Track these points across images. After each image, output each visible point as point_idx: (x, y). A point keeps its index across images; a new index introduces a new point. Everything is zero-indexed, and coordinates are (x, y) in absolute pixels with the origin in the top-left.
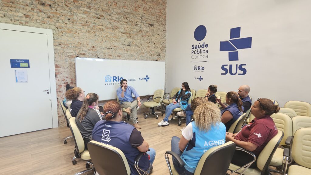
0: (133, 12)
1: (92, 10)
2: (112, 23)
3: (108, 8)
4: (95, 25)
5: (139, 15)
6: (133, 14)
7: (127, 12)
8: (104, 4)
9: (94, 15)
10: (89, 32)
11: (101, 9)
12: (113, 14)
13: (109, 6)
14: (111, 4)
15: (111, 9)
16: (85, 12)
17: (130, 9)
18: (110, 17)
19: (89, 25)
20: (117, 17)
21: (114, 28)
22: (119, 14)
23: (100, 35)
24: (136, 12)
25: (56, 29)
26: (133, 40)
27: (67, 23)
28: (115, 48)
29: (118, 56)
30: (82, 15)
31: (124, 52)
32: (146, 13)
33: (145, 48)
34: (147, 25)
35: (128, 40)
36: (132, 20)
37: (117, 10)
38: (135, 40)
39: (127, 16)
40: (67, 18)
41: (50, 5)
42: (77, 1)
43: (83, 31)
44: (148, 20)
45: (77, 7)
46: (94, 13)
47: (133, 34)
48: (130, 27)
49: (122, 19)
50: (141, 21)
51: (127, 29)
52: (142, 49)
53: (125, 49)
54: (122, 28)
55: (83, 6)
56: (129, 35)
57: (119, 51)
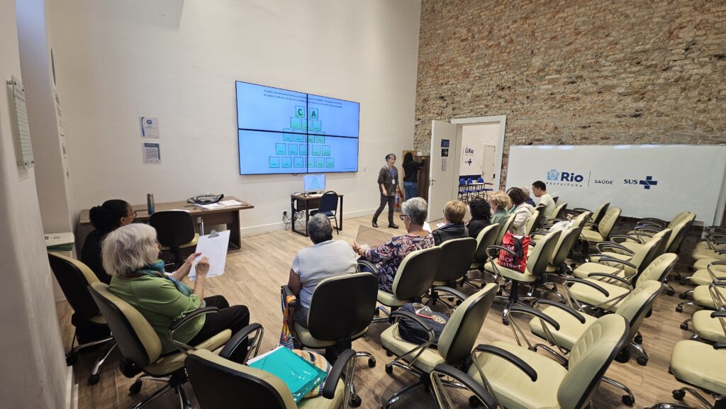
0: (661, 44)
1: (563, 75)
2: (600, 83)
3: (595, 60)
4: (565, 94)
5: (683, 43)
6: (660, 49)
7: (641, 52)
8: (589, 57)
9: (565, 80)
10: (552, 107)
11: (580, 67)
12: (605, 66)
13: (597, 56)
14: (602, 50)
15: (600, 59)
17: (652, 41)
18: (596, 74)
19: (555, 98)
20: (615, 68)
21: (602, 90)
22: (619, 61)
23: (572, 109)
24: (672, 42)
25: (511, 113)
26: (651, 103)
27: (526, 102)
28: (597, 124)
29: (602, 139)
30: (546, 87)
31: (620, 130)
32: (703, 32)
33: (690, 116)
34: (707, 59)
35: (635, 105)
36: (654, 63)
37: (616, 56)
38: (656, 102)
39: (643, 57)
40: (525, 97)
41: (509, 87)
42: (543, 70)
43: (545, 108)
44: (711, 48)
45: (542, 78)
46: (567, 77)
47: (653, 91)
48: (647, 78)
49: (625, 69)
50: (684, 56)
51: (636, 84)
52: (676, 120)
53: (624, 123)
54: (624, 84)
55: (550, 72)
56: (641, 95)
57: (607, 130)
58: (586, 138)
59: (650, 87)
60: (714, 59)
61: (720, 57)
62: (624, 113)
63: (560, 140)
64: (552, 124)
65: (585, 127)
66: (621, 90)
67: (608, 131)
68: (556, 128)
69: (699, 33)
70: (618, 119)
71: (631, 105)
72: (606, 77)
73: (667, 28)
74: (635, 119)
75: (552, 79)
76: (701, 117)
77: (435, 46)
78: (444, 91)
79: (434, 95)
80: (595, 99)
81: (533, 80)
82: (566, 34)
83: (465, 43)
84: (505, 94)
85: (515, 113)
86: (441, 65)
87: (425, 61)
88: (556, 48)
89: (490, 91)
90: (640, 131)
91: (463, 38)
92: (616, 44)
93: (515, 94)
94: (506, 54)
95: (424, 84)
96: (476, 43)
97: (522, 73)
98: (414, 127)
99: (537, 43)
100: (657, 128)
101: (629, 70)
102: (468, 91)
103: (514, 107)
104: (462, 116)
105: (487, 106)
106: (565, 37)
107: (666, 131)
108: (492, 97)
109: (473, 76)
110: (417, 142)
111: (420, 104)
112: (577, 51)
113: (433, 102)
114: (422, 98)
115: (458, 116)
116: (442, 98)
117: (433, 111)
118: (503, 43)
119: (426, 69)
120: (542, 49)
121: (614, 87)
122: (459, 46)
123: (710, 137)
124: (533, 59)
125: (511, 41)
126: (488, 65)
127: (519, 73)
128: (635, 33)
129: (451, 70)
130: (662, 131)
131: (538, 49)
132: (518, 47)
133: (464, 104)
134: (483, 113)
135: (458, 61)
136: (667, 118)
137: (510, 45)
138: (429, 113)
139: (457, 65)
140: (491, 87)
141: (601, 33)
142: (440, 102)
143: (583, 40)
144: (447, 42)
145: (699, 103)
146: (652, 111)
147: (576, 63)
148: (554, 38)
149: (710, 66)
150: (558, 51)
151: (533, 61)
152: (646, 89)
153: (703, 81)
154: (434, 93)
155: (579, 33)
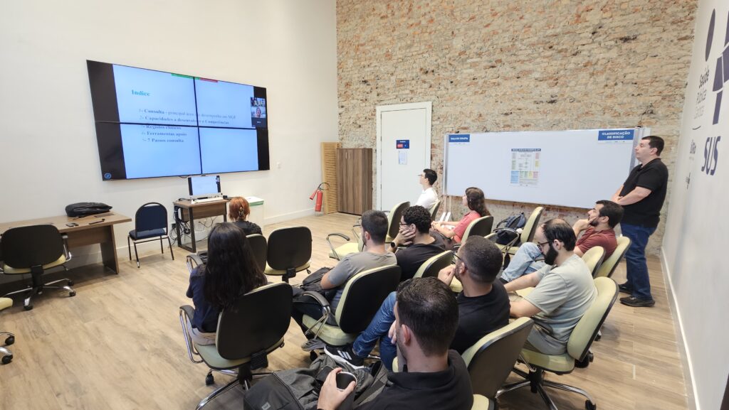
0: (570, 28)
1: (483, 58)
2: (518, 68)
3: (511, 43)
4: (486, 79)
5: (587, 27)
6: (569, 33)
7: (552, 35)
8: (506, 40)
9: (486, 64)
10: (476, 93)
11: (498, 51)
12: (521, 50)
13: (514, 39)
14: (518, 33)
15: (517, 43)
16: (473, 65)
17: (562, 24)
18: (514, 58)
19: (477, 83)
20: (530, 52)
21: (520, 75)
22: (533, 45)
23: (494, 95)
24: (580, 25)
25: (437, 99)
26: (564, 89)
27: (450, 87)
28: (519, 111)
29: (523, 126)
30: (469, 71)
31: (539, 116)
32: (609, 15)
33: (599, 102)
34: (613, 43)
35: (550, 91)
36: (564, 47)
37: (530, 39)
38: (568, 88)
39: (554, 41)
40: (449, 82)
41: (433, 71)
42: (464, 52)
43: (468, 93)
44: (617, 31)
45: (464, 61)
46: (487, 61)
47: (565, 76)
48: (559, 62)
49: (539, 54)
50: (591, 40)
51: (550, 69)
52: (586, 105)
53: (542, 110)
54: (539, 69)
55: (471, 56)
56: (555, 80)
57: (526, 117)
58: (509, 126)
59: (562, 72)
60: (620, 42)
61: (626, 40)
62: (541, 99)
63: (485, 128)
64: (476, 112)
65: (506, 114)
66: (537, 75)
67: (529, 118)
68: (480, 115)
69: (605, 15)
70: (536, 105)
71: (547, 91)
72: (523, 62)
73: (575, 11)
74: (550, 105)
75: (474, 63)
76: (609, 102)
77: (353, 23)
78: (367, 74)
79: (357, 79)
80: (514, 84)
81: (455, 63)
82: (484, 15)
83: (385, 20)
84: (429, 78)
85: (440, 99)
86: (362, 45)
87: (344, 39)
88: (475, 29)
89: (414, 75)
90: (557, 118)
91: (382, 15)
92: (530, 27)
93: (439, 79)
94: (427, 34)
95: (345, 66)
96: (396, 22)
97: (444, 56)
98: (338, 116)
99: (456, 23)
100: (571, 114)
101: (542, 54)
102: (392, 74)
103: (439, 93)
104: (388, 102)
105: (412, 91)
106: (482, 17)
107: (578, 117)
108: (417, 82)
109: (396, 58)
110: (342, 132)
111: (343, 88)
112: (495, 33)
113: (357, 87)
114: (344, 82)
115: (382, 103)
116: (365, 82)
117: (357, 97)
118: (424, 22)
119: (346, 49)
120: (462, 30)
121: (530, 72)
122: (379, 24)
123: (618, 123)
124: (454, 40)
125: (432, 20)
126: (410, 46)
127: (441, 55)
128: (547, 16)
129: (372, 51)
130: (574, 117)
131: (458, 30)
132: (439, 27)
133: (389, 89)
134: (409, 99)
135: (379, 41)
136: (579, 104)
137: (430, 25)
138: (353, 99)
139: (379, 46)
140: (414, 71)
141: (516, 15)
142: (363, 86)
143: (500, 21)
144: (366, 19)
145: (606, 88)
146: (565, 97)
147: (495, 47)
148: (472, 18)
149: (615, 50)
150: (477, 32)
151: (454, 43)
152: (559, 75)
153: (609, 65)
154: (356, 77)
155: (495, 15)
